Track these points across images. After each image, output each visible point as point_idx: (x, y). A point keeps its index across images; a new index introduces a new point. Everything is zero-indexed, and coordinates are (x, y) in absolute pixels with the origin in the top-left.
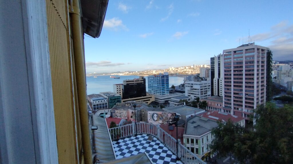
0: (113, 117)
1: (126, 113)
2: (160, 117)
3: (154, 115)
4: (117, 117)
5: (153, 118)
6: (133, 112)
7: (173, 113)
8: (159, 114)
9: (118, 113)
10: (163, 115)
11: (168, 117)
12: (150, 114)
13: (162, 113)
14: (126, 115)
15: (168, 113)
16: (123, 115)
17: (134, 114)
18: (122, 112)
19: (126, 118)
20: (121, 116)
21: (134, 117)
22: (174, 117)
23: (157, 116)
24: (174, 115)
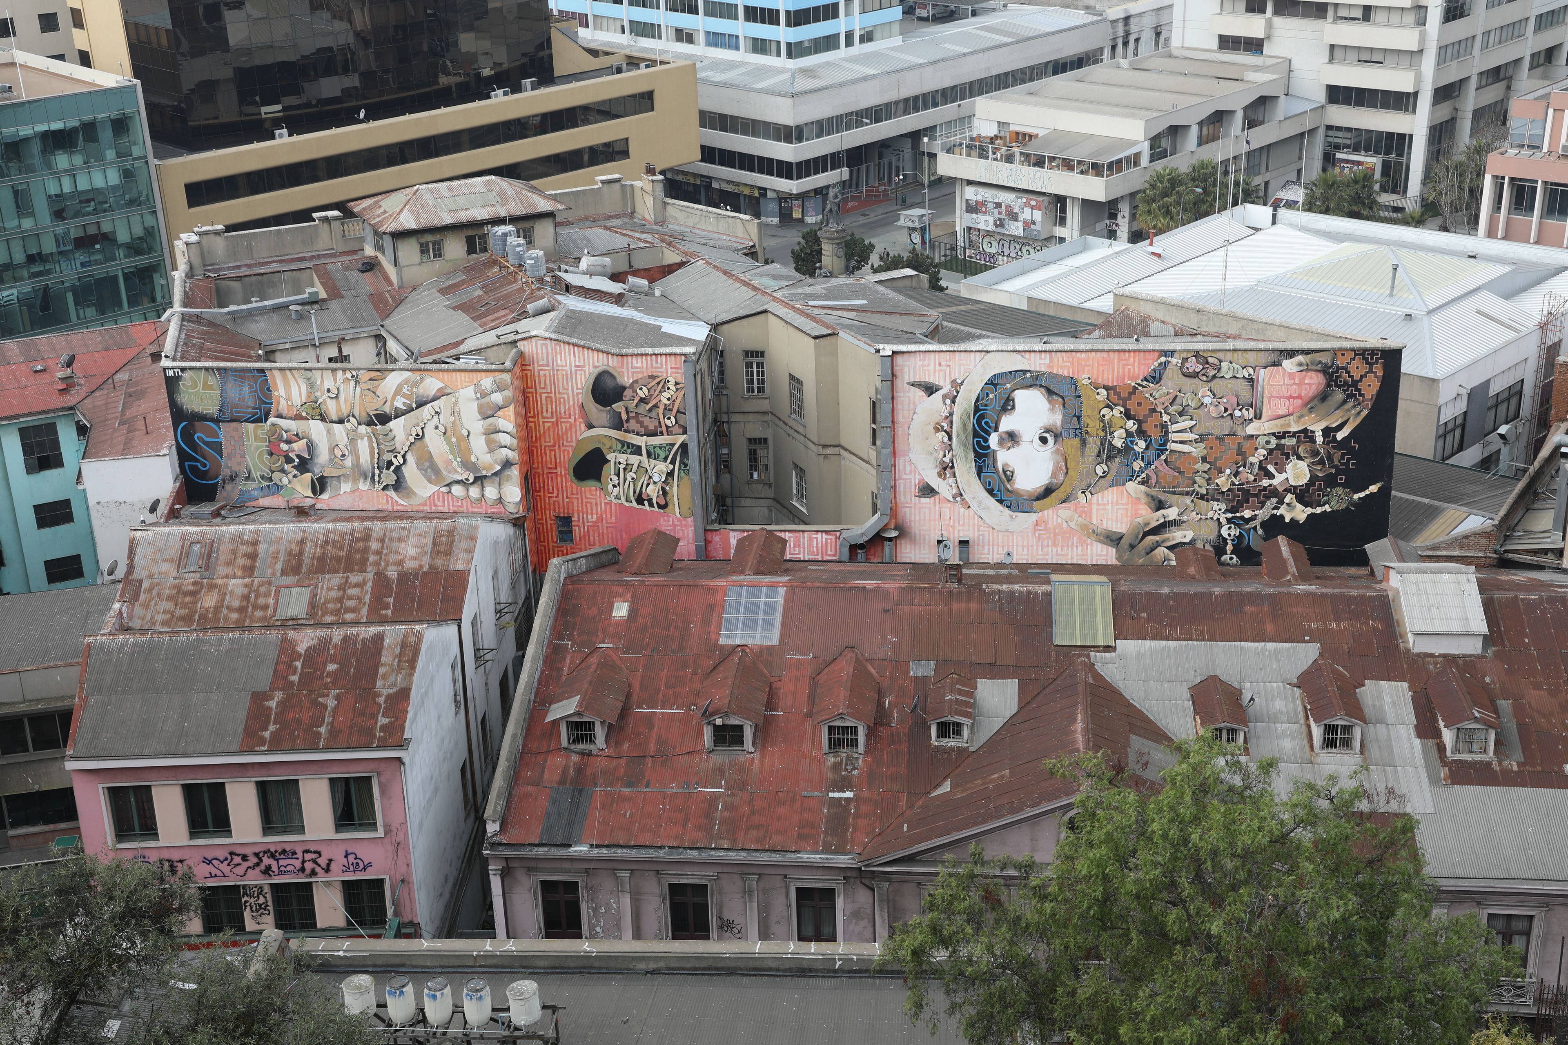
6: (609, 383)
7: (1356, 355)
8: (1107, 388)
9: (335, 418)
10: (1162, 400)
11: (1251, 430)
12: (930, 390)
13: (1156, 364)
14: (489, 443)
15: (1251, 358)
16: (435, 443)
17: (627, 421)
18: (420, 405)
19: (500, 500)
20: (398, 470)
21: (630, 475)
22: (1359, 413)
23: (1056, 419)
24: (1355, 383)
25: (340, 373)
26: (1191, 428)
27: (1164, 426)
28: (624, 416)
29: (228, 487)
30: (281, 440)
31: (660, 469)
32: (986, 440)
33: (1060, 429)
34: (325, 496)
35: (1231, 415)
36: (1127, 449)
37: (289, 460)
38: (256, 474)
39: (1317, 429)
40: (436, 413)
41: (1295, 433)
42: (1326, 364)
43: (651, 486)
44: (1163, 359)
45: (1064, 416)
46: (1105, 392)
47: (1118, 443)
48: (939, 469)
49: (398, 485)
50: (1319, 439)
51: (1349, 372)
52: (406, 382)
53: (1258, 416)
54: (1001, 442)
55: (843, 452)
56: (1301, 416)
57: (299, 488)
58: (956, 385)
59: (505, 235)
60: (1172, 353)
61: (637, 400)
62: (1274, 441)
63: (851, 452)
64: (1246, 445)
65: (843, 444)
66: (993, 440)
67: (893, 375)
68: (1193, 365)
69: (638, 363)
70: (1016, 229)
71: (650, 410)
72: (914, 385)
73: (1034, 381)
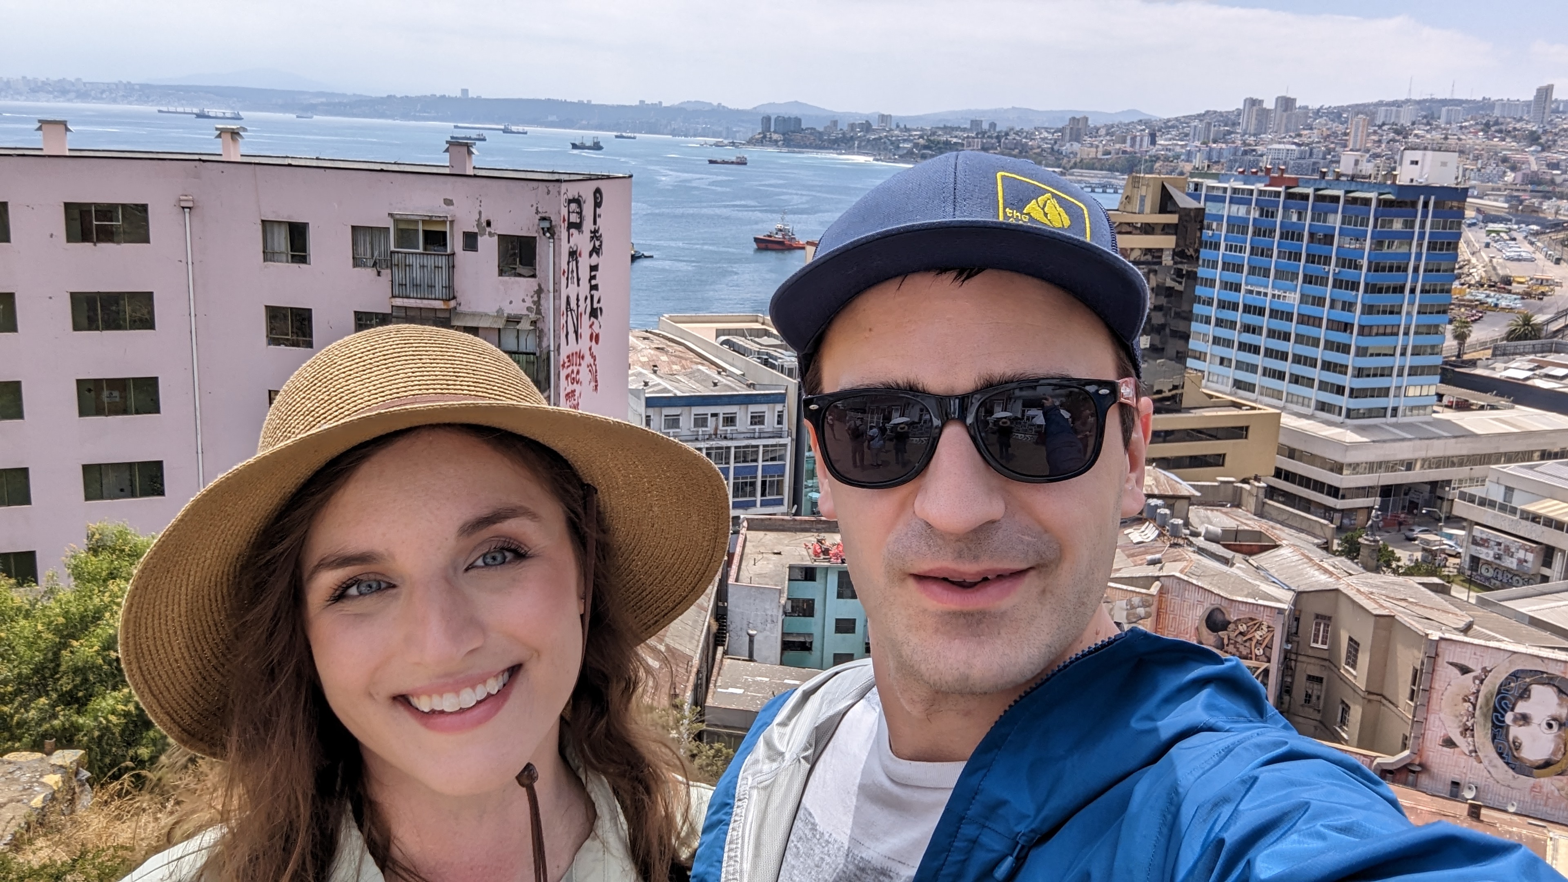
5: (1498, 728)
6: (1219, 617)
12: (1465, 670)
17: (1228, 645)
28: (1226, 641)
32: (1503, 716)
48: (1461, 730)
55: (1384, 700)
58: (1486, 671)
61: (1237, 632)
63: (1390, 702)
65: (1385, 693)
67: (1437, 655)
70: (1511, 563)
71: (1246, 641)
72: (1451, 664)
73: (1549, 680)
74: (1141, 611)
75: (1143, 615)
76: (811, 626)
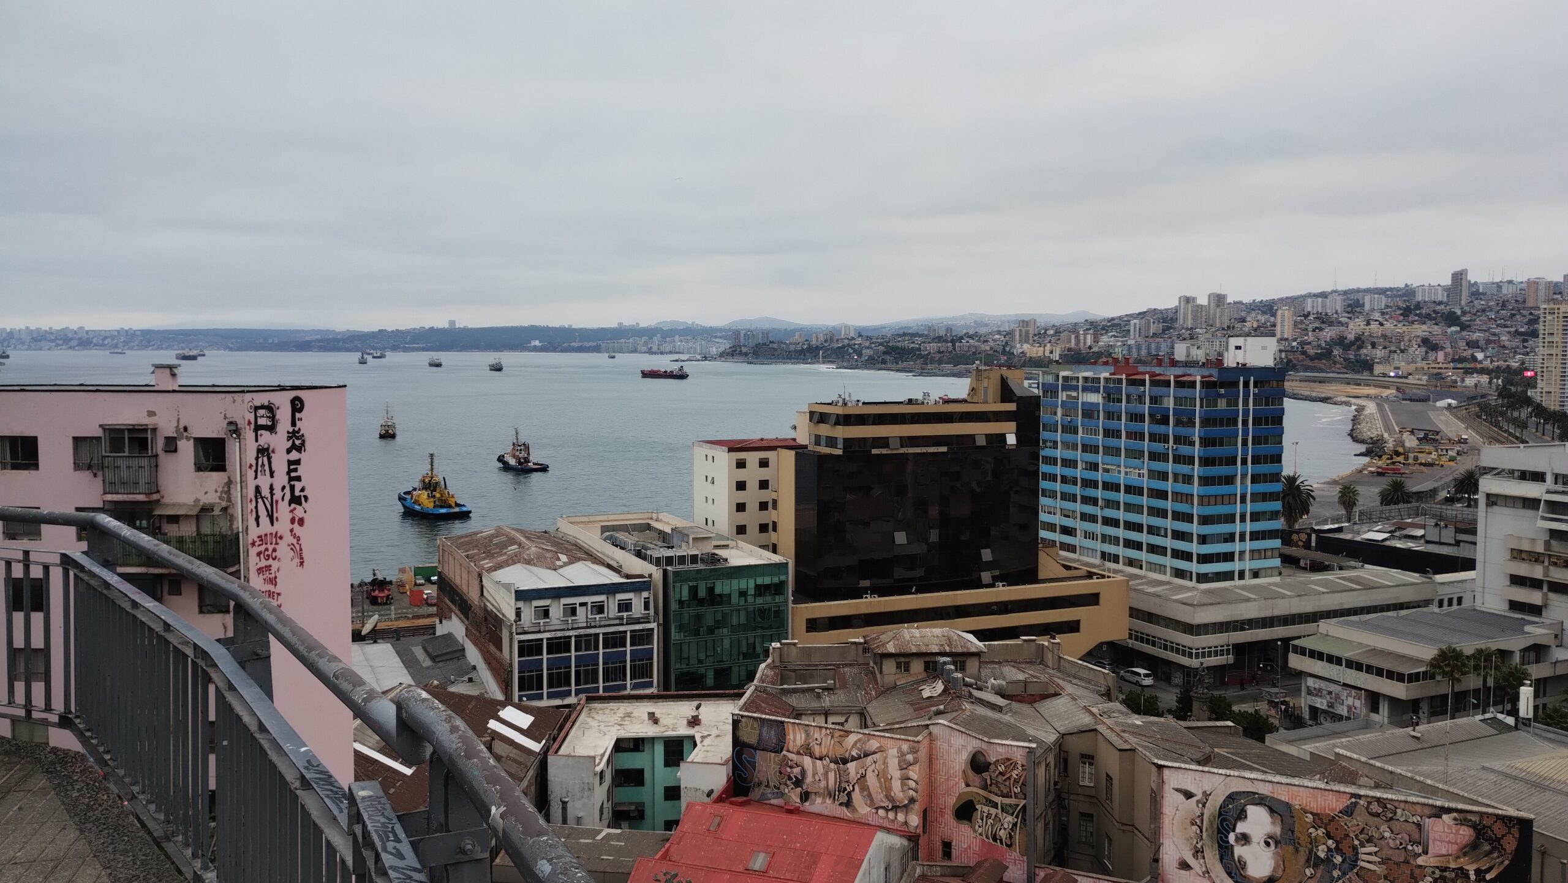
0: (755, 794)
1: (904, 766)
2: (1314, 842)
3: (1242, 815)
4: (805, 796)
5: (1225, 851)
6: (981, 759)
7: (1497, 819)
8: (1311, 813)
9: (817, 756)
10: (1353, 829)
11: (1420, 861)
12: (1189, 795)
13: (1349, 802)
14: (903, 785)
15: (1418, 809)
16: (872, 780)
17: (991, 785)
18: (866, 755)
19: (906, 823)
20: (849, 795)
21: (990, 821)
22: (1502, 862)
23: (1277, 830)
24: (1498, 840)
25: (824, 730)
26: (1376, 853)
27: (1355, 848)
28: (989, 782)
29: (756, 790)
30: (787, 765)
31: (1009, 819)
32: (1226, 836)
33: (1279, 838)
34: (807, 804)
35: (1405, 848)
36: (1328, 860)
37: (790, 778)
38: (772, 784)
39: (1471, 869)
40: (875, 762)
41: (1454, 869)
42: (1475, 822)
43: (1002, 831)
44: (1353, 800)
45: (1282, 829)
46: (1311, 817)
47: (1322, 855)
48: (1193, 852)
49: (848, 804)
50: (1473, 877)
51: (1493, 831)
52: (859, 740)
53: (1425, 852)
54: (1237, 839)
55: (1135, 831)
56: (1458, 857)
57: (793, 797)
58: (1206, 795)
59: (945, 663)
60: (1360, 797)
61: (997, 772)
62: (1437, 872)
63: (1138, 830)
64: (1417, 871)
65: (1135, 823)
66: (1232, 838)
67: (1162, 781)
68: (1375, 808)
69: (1000, 749)
70: (1343, 710)
71: (1005, 781)
72: (1176, 790)
73: (1261, 800)
74: (910, 757)
75: (912, 761)
76: (642, 794)
